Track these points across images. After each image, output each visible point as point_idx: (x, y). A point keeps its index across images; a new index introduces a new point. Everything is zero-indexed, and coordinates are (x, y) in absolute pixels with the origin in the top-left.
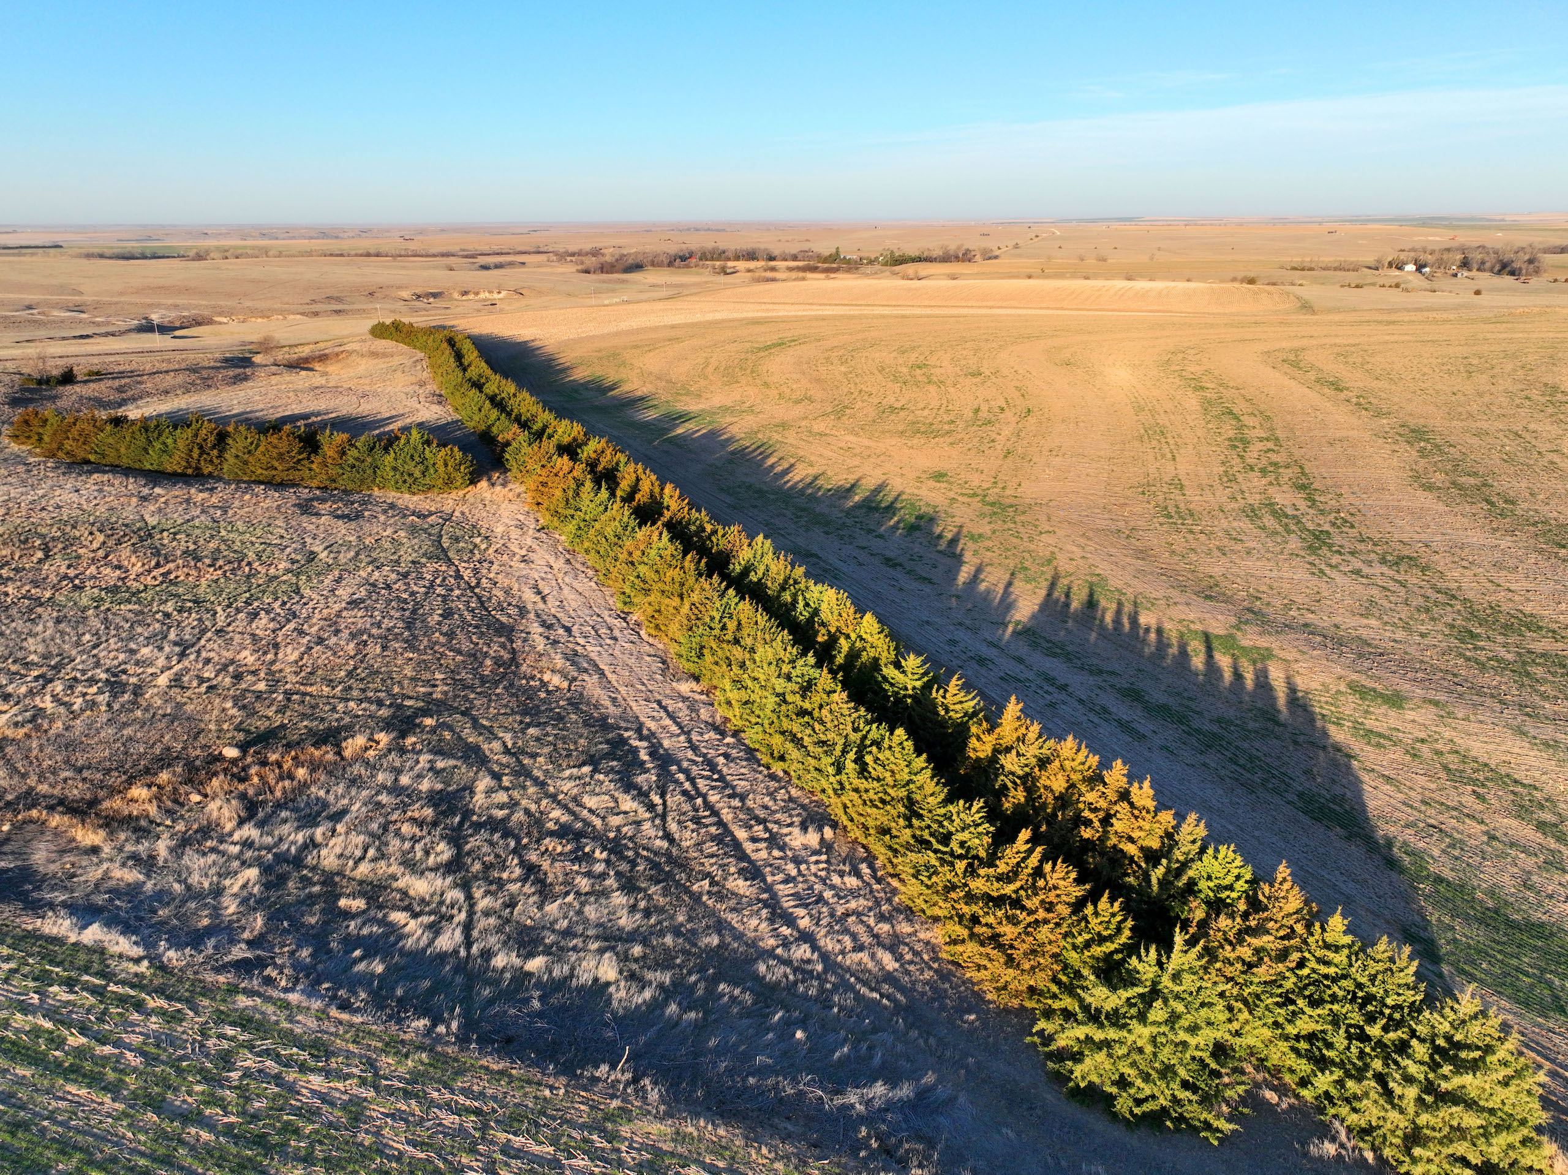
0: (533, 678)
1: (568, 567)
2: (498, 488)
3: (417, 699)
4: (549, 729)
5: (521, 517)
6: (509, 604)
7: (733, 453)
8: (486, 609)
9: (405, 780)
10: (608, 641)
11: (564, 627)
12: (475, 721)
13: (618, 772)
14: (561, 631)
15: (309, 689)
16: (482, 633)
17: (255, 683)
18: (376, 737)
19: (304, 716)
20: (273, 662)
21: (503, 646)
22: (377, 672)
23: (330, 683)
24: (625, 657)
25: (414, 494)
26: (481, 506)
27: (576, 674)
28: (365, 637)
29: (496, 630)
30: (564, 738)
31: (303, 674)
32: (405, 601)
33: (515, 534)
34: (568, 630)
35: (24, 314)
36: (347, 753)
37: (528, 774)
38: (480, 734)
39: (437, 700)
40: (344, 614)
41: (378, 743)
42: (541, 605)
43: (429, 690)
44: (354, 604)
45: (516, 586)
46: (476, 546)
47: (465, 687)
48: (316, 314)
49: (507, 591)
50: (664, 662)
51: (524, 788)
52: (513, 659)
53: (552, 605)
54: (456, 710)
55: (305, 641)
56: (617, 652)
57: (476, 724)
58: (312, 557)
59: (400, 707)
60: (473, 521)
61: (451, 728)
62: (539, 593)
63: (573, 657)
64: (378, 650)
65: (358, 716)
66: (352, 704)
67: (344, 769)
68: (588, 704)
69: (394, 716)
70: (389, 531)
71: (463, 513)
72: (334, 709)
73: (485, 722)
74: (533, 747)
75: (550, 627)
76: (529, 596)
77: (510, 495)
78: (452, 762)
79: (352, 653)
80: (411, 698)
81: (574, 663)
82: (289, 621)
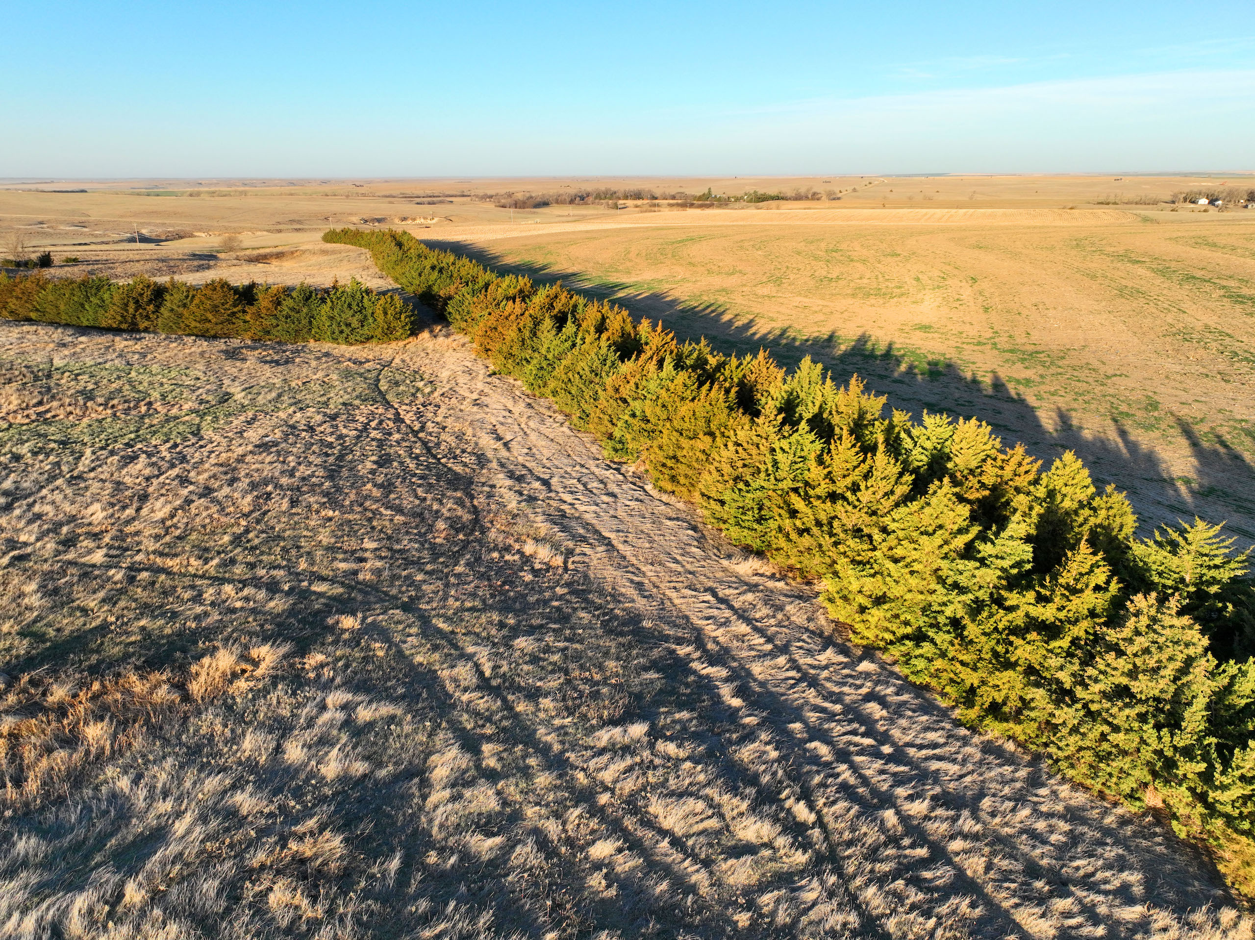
0: (508, 549)
1: (530, 412)
2: (441, 339)
3: (333, 581)
4: (549, 638)
5: (469, 364)
6: (463, 451)
7: (682, 311)
8: (435, 457)
9: (294, 752)
10: (605, 498)
11: (538, 479)
12: (425, 620)
13: (696, 737)
14: (537, 485)
15: (169, 562)
16: (431, 485)
17: (90, 552)
18: (254, 653)
19: (146, 609)
20: (128, 522)
21: (460, 502)
22: (279, 537)
23: (204, 554)
24: (637, 520)
25: (351, 344)
26: (423, 354)
27: (571, 544)
28: (270, 488)
29: (449, 482)
30: (577, 657)
31: (168, 539)
32: (330, 445)
33: (462, 379)
34: (546, 483)
35: (35, 228)
36: (196, 688)
37: (529, 739)
38: (435, 648)
39: (364, 583)
40: (249, 458)
41: (256, 664)
42: (504, 453)
43: (354, 566)
44: (264, 447)
45: (469, 432)
46: (418, 389)
47: (409, 563)
48: (280, 231)
49: (460, 437)
50: (694, 529)
51: (526, 773)
52: (476, 521)
53: (518, 453)
54: (393, 601)
55: (185, 492)
56: (621, 513)
57: (427, 631)
58: (226, 398)
59: (305, 595)
60: (415, 367)
61: (384, 635)
62: (499, 438)
63: (560, 519)
64: (285, 505)
65: (233, 611)
66: (228, 589)
67: (186, 719)
68: (601, 592)
69: (292, 612)
70: (320, 374)
71: (403, 361)
72: (198, 599)
73: (442, 625)
74: (527, 676)
75: (520, 479)
76: (487, 442)
77: (454, 345)
78: (386, 709)
79: (246, 510)
80: (323, 579)
81: (564, 529)
82: (173, 466)
